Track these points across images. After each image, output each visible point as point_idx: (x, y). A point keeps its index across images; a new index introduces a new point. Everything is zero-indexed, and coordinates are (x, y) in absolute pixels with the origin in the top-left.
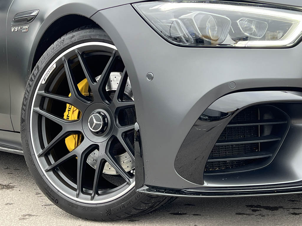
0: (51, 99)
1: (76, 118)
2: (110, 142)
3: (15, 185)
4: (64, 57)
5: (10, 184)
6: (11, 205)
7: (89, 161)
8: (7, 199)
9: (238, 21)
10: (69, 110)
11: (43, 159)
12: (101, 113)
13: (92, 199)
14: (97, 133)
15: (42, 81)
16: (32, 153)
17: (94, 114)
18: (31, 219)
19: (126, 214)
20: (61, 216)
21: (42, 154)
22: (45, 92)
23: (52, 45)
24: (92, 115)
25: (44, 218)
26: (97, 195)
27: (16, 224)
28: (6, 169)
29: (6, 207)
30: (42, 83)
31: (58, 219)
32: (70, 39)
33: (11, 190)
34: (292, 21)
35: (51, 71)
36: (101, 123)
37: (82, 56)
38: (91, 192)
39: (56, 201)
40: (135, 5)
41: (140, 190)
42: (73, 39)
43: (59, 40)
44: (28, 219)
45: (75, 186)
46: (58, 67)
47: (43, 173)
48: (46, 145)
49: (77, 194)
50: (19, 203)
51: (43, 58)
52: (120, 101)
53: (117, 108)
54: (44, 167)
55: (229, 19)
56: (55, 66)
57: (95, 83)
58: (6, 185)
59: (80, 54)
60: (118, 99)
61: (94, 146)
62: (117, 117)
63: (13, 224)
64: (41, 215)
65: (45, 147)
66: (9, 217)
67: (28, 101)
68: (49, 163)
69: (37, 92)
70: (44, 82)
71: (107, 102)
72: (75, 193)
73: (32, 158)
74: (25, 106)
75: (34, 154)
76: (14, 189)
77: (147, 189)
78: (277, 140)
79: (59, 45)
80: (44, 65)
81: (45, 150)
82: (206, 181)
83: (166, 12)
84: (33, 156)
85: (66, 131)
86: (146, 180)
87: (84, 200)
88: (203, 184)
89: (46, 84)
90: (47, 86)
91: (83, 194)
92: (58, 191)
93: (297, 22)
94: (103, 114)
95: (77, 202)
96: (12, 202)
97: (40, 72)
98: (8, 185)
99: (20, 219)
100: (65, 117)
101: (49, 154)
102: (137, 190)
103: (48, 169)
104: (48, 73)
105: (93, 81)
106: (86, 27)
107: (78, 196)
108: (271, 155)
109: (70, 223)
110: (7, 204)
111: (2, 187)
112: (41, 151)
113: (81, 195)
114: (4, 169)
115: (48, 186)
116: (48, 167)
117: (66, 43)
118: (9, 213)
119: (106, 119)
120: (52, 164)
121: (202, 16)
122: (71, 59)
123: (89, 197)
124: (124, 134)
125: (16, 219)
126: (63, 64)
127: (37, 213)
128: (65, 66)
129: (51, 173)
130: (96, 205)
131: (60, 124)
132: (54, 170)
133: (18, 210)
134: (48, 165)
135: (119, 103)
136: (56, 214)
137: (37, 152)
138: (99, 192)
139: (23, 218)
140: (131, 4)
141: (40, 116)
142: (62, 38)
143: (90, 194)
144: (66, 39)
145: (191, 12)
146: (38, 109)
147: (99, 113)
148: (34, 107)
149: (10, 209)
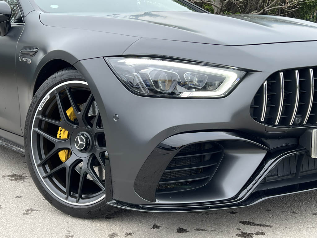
0: (46, 122)
1: (66, 137)
2: (91, 159)
3: (27, 176)
4: (55, 91)
5: (23, 174)
6: (20, 199)
7: (77, 169)
8: (18, 191)
9: (184, 75)
10: (61, 130)
11: (41, 168)
12: (85, 135)
13: (77, 202)
14: (82, 150)
15: (40, 108)
16: (33, 164)
17: (79, 135)
18: (32, 215)
19: (102, 215)
20: (56, 211)
21: (40, 165)
22: (42, 116)
23: (47, 80)
24: (78, 137)
25: (42, 213)
26: (81, 199)
27: (20, 219)
28: (23, 157)
29: (16, 200)
30: (39, 110)
31: (53, 215)
32: (60, 76)
33: (23, 181)
34: (225, 76)
35: (46, 101)
36: (84, 143)
37: (69, 90)
38: (77, 195)
39: (51, 202)
40: (106, 59)
41: (109, 203)
42: (62, 77)
43: (52, 77)
44: (30, 214)
45: (65, 190)
46: (51, 98)
47: (41, 179)
48: (44, 157)
49: (66, 197)
50: (26, 197)
51: (40, 90)
52: (98, 128)
53: (96, 133)
54: (42, 175)
55: (177, 74)
56: (49, 97)
57: (79, 112)
58: (19, 176)
59: (68, 89)
60: (96, 126)
61: (79, 160)
62: (97, 139)
63: (18, 219)
64: (40, 210)
65: (43, 159)
66: (16, 211)
67: (29, 123)
68: (46, 171)
69: (36, 117)
70: (41, 109)
71: (89, 127)
72: (65, 196)
73: (32, 167)
74: (27, 126)
75: (34, 164)
76: (26, 180)
77: (114, 202)
78: (214, 165)
79: (52, 81)
80: (41, 95)
81: (43, 161)
82: (157, 199)
83: (130, 66)
84: (33, 166)
85: (58, 148)
86: (114, 196)
87: (71, 202)
88: (155, 202)
89: (43, 110)
90: (43, 112)
91: (71, 197)
92: (53, 194)
93: (229, 77)
94: (86, 136)
95: (66, 204)
96: (21, 195)
97: (38, 101)
98: (22, 176)
99: (24, 214)
100: (58, 137)
101: (46, 164)
102: (107, 203)
103: (45, 176)
104: (44, 102)
105: (77, 110)
106: (71, 69)
107: (67, 199)
108: (209, 176)
109: (61, 219)
110: (16, 197)
111: (16, 178)
112: (39, 162)
113: (70, 198)
114: (22, 157)
115: (45, 190)
116: (44, 175)
117: (57, 80)
118: (17, 207)
119: (88, 140)
120: (48, 172)
121: (156, 72)
122: (61, 92)
123: (75, 200)
124: (101, 154)
125: (21, 214)
126: (55, 96)
127: (38, 207)
128: (57, 97)
129: (47, 179)
130: (80, 207)
131: (53, 142)
132: (50, 177)
133: (24, 204)
134: (45, 172)
135: (97, 130)
136: (52, 209)
137: (37, 162)
138: (83, 196)
139: (26, 213)
140: (103, 57)
141: (39, 135)
142: (55, 75)
143: (76, 198)
144: (57, 76)
145: (148, 68)
146: (37, 129)
147: (83, 135)
148: (33, 128)
149: (18, 203)
